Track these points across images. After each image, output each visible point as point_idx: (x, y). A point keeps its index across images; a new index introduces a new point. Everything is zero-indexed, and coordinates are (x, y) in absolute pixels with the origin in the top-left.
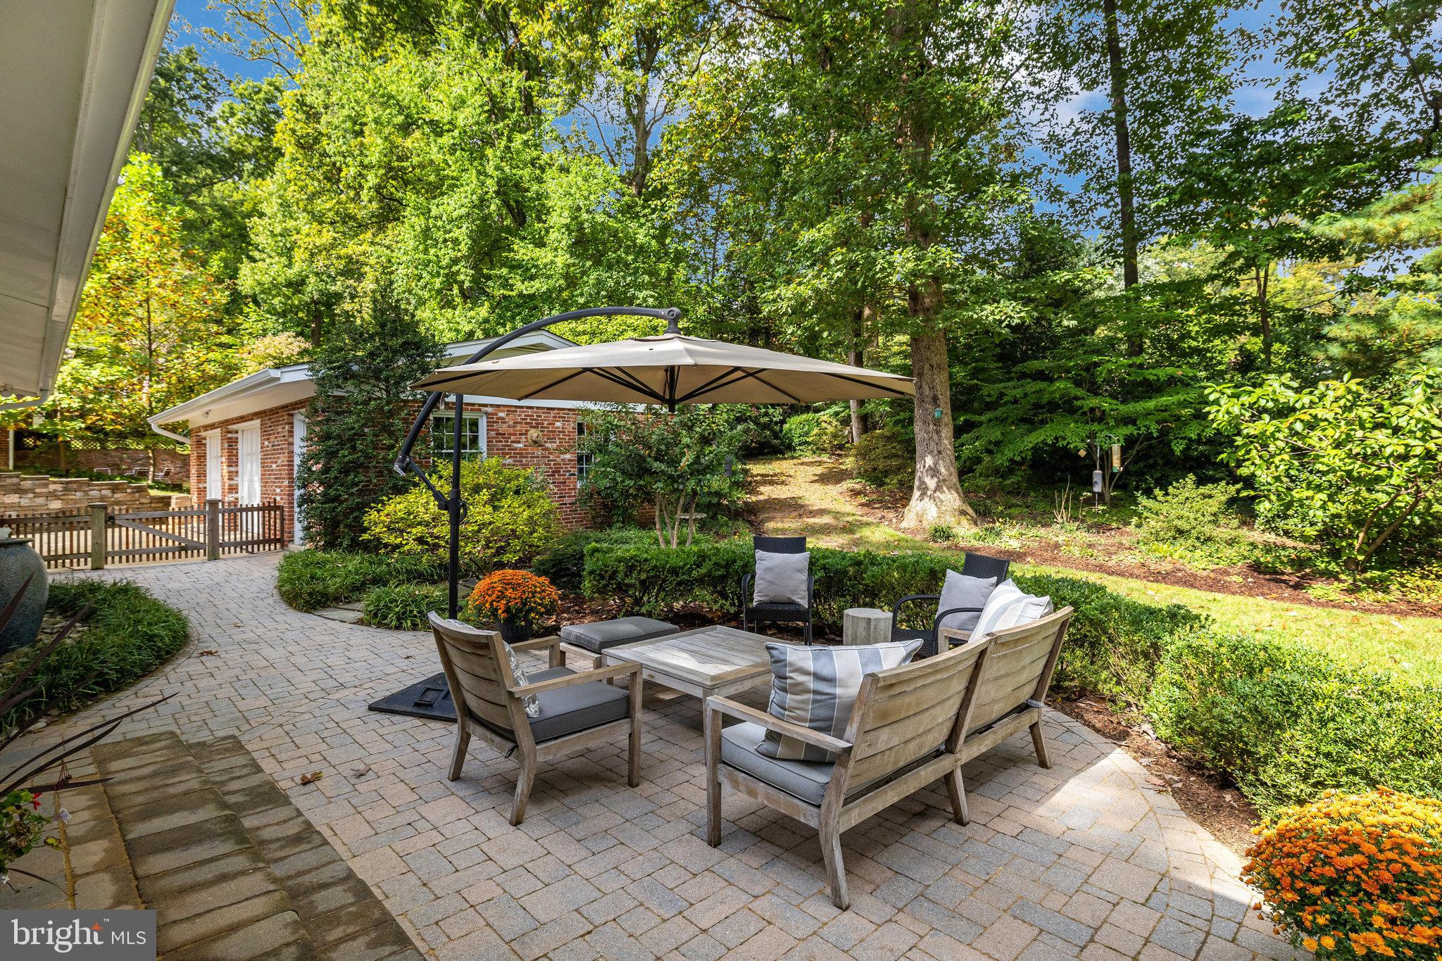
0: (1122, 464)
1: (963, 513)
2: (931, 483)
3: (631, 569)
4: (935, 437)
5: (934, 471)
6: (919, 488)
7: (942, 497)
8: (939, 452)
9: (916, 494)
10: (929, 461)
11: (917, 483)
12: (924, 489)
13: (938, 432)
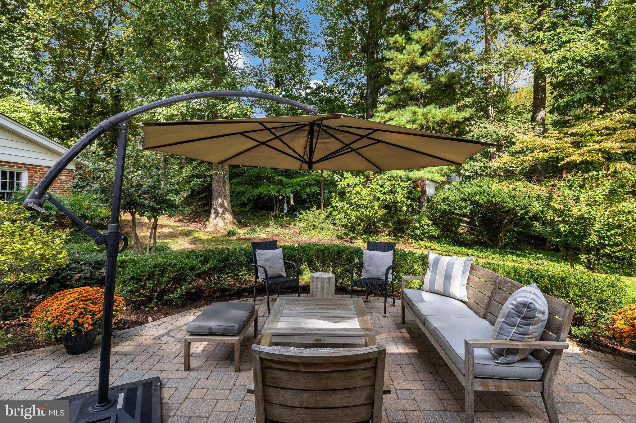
0: (294, 202)
1: (234, 223)
2: (220, 210)
3: (163, 272)
4: (223, 189)
5: (222, 205)
6: (214, 213)
7: (225, 216)
8: (225, 196)
9: (213, 215)
10: (220, 200)
11: (213, 210)
12: (217, 213)
13: (224, 187)
